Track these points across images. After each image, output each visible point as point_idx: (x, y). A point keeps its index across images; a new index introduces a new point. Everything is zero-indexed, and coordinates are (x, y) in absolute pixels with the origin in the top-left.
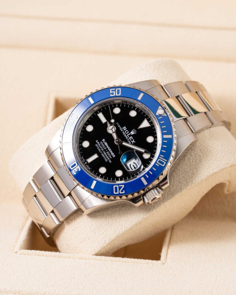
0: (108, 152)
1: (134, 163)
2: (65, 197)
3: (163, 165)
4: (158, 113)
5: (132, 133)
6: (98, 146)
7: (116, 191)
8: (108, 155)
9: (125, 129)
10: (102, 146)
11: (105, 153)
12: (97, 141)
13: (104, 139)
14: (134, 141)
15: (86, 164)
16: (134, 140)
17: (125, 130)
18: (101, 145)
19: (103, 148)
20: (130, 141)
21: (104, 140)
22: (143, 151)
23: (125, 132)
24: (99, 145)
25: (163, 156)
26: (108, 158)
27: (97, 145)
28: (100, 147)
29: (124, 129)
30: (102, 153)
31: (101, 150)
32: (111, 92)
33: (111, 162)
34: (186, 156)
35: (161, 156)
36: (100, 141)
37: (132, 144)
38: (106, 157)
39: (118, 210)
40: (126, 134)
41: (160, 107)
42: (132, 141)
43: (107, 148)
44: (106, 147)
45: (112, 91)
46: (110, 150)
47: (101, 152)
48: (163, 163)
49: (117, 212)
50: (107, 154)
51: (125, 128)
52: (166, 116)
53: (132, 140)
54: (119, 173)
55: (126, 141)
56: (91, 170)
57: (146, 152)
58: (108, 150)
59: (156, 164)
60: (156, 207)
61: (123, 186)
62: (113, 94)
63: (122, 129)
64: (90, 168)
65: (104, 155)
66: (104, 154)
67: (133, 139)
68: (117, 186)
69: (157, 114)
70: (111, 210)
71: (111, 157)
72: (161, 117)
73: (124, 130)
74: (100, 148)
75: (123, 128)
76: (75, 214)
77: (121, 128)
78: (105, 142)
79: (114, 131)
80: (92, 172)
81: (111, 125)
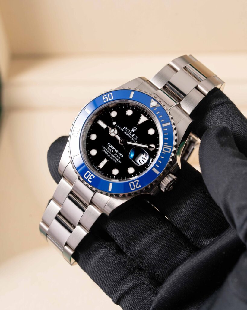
0: (116, 154)
1: (143, 158)
2: (87, 207)
3: (170, 152)
5: (133, 130)
6: (105, 151)
8: (116, 157)
9: (125, 129)
10: (109, 150)
11: (113, 156)
12: (103, 147)
13: (109, 143)
15: (99, 171)
16: (136, 137)
17: (126, 130)
18: (108, 149)
19: (110, 151)
21: (109, 144)
22: (147, 146)
23: (126, 132)
24: (106, 150)
25: (167, 144)
26: (117, 159)
27: (104, 150)
30: (110, 157)
31: (109, 154)
32: (104, 99)
33: (120, 163)
35: (165, 143)
36: (106, 145)
40: (127, 133)
41: (152, 100)
43: (114, 150)
44: (112, 150)
45: (104, 97)
46: (117, 151)
48: (168, 150)
51: (126, 128)
52: (160, 106)
53: (135, 137)
54: (131, 170)
55: (130, 140)
59: (163, 153)
63: (123, 129)
64: (103, 173)
65: (113, 157)
66: (112, 157)
68: (133, 182)
69: (151, 107)
71: (120, 158)
72: (156, 109)
73: (125, 130)
74: (108, 153)
75: (124, 129)
77: (122, 129)
78: (110, 146)
79: (116, 133)
80: (106, 176)
81: (112, 129)
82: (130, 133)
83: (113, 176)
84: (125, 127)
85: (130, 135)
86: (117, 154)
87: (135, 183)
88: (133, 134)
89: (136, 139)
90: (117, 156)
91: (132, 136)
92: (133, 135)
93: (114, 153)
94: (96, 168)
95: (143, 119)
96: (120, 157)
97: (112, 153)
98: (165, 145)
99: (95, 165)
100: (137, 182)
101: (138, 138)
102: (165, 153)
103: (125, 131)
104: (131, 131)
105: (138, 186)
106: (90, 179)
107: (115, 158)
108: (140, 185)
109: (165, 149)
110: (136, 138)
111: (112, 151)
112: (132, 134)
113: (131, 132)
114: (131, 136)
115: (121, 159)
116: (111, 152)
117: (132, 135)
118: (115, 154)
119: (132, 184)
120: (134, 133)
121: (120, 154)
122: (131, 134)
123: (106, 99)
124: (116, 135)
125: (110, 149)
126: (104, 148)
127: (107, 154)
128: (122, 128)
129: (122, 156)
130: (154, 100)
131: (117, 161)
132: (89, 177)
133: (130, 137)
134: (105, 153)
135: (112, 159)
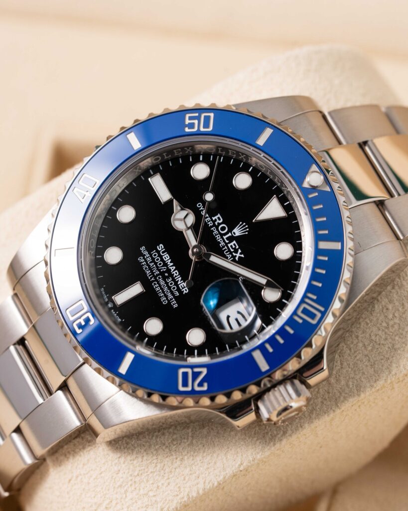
0: (170, 280)
1: (239, 312)
2: (51, 393)
3: (314, 322)
4: (308, 183)
5: (237, 232)
6: (146, 261)
7: (185, 384)
8: (169, 288)
9: (218, 221)
10: (156, 264)
11: (162, 283)
12: (143, 249)
13: (161, 245)
14: (241, 254)
15: (111, 309)
16: (240, 251)
17: (219, 224)
18: (153, 259)
19: (157, 267)
20: (231, 253)
21: (161, 247)
22: (262, 280)
23: (218, 230)
24: (149, 259)
25: (315, 297)
26: (169, 294)
27: (144, 258)
28: (151, 264)
29: (216, 220)
30: (153, 281)
31: (153, 273)
32: (187, 121)
33: (175, 306)
34: (378, 301)
35: (310, 295)
36: (151, 248)
37: (234, 260)
38: (163, 292)
39: (190, 434)
40: (220, 233)
41: (314, 167)
42: (234, 254)
43: (168, 268)
44: (165, 264)
45: (190, 118)
46: (176, 273)
47: (151, 278)
48: (313, 316)
49: (188, 439)
50: (168, 286)
51: (219, 219)
52: (330, 191)
53: (236, 251)
54: (196, 337)
55: (220, 253)
56: (124, 326)
57: (269, 285)
58: (171, 275)
59: (296, 318)
60: (290, 432)
61: (204, 371)
62: (191, 126)
63: (212, 220)
64: (120, 320)
65: (160, 286)
66: (158, 283)
67: (237, 247)
68: (189, 371)
69: (306, 185)
70: (170, 433)
71: (177, 294)
72: (317, 194)
73: (216, 223)
74: (150, 269)
75: (214, 218)
76: (78, 440)
77: (209, 219)
78: (163, 252)
79: (189, 225)
80: (124, 330)
81: (182, 209)
82: (227, 236)
83: (142, 336)
84: (219, 215)
85: (224, 241)
86: (174, 280)
87: (196, 375)
88: (234, 242)
89: (237, 258)
90: (173, 286)
91: (229, 245)
92: (232, 244)
93: (166, 274)
94: (107, 300)
95: (273, 210)
96: (179, 290)
97: (162, 274)
98: (307, 300)
99: (105, 291)
100: (200, 373)
101: (242, 256)
102: (300, 321)
103: (215, 225)
104: (230, 230)
105: (200, 385)
106: (80, 323)
107: (166, 289)
108: (206, 385)
109: (305, 311)
110: (238, 255)
111: (164, 269)
112: (231, 239)
113: (230, 234)
114: (226, 244)
115: (181, 298)
116: (159, 270)
117: (229, 243)
118: (168, 277)
119: (185, 375)
120: (238, 239)
121: (182, 284)
122: (227, 238)
123: (193, 124)
124: (188, 228)
125: (159, 262)
126: (146, 253)
127: (148, 272)
128: (211, 216)
129: (186, 291)
130: (317, 169)
131: (167, 299)
132: (80, 318)
133: (224, 247)
134: (144, 267)
135: (157, 289)
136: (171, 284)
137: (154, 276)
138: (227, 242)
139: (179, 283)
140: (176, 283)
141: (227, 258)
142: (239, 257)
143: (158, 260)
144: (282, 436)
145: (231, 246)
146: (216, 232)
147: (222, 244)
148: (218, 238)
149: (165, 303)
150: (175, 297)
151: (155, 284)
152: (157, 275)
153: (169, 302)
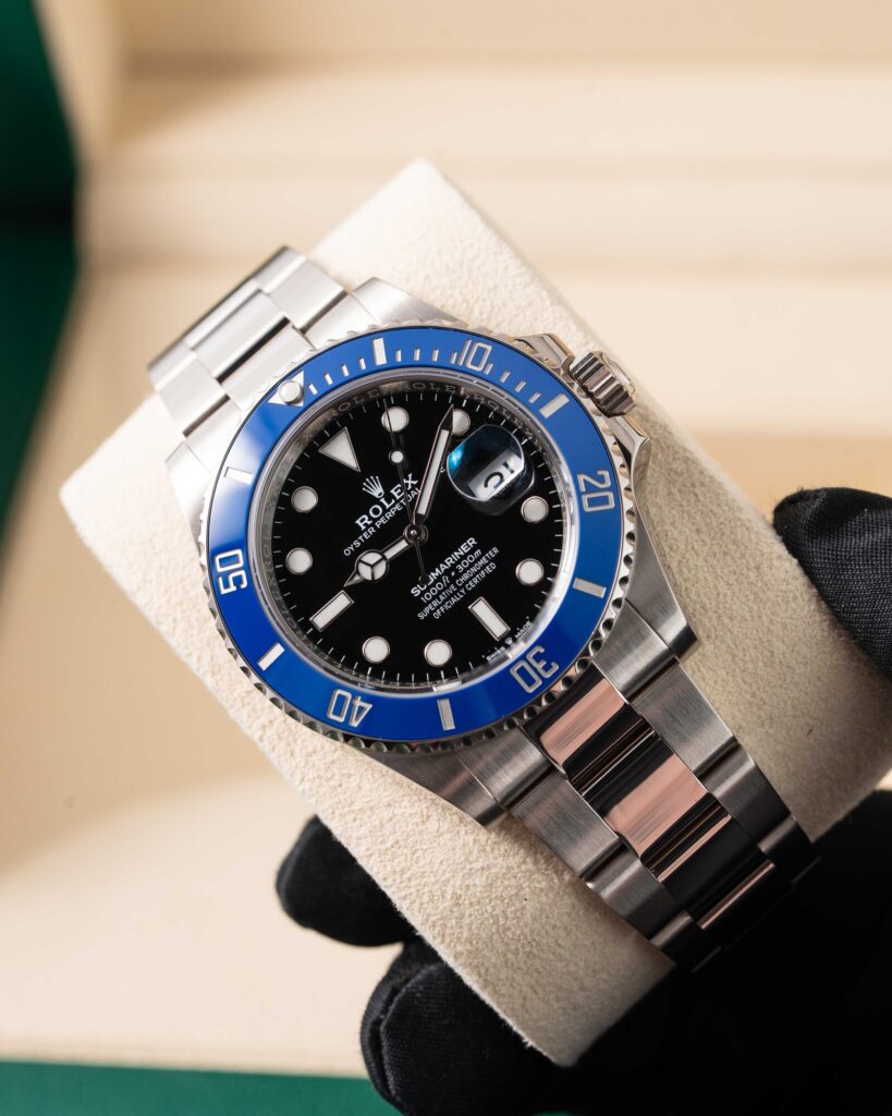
82: (385, 503)
83: (544, 585)
84: (358, 522)
85: (393, 506)
86: (459, 562)
87: (590, 488)
88: (392, 491)
89: (415, 483)
90: (468, 561)
91: (398, 497)
92: (395, 494)
93: (453, 574)
94: (502, 648)
95: (342, 450)
96: (472, 552)
97: (453, 580)
98: (461, 363)
99: (490, 654)
100: (585, 481)
101: (410, 476)
102: (491, 366)
103: (373, 525)
104: (377, 501)
105: (601, 479)
106: (543, 668)
107: (474, 570)
108: (600, 473)
109: (477, 362)
110: (410, 482)
111: (446, 579)
112: (389, 497)
113: (383, 500)
114: (397, 501)
115: (483, 546)
116: (449, 585)
117: (395, 498)
118: (457, 571)
119: (592, 502)
121: (464, 549)
122: (389, 503)
123: (234, 579)
125: (437, 589)
126: (427, 610)
127: (454, 600)
128: (361, 532)
129: (472, 542)
130: (276, 393)
131: (487, 564)
132: (535, 670)
133: (401, 504)
134: (447, 607)
135: (476, 581)
136: (465, 564)
137: (458, 591)
138: (393, 501)
139: (462, 553)
140: (463, 557)
141: (416, 496)
142: (413, 479)
143: (434, 591)
144: (640, 407)
145: (399, 494)
146: (382, 521)
147: (397, 507)
148: (389, 515)
149: (493, 566)
150: (483, 554)
151: (469, 586)
152: (456, 586)
153: (492, 560)
